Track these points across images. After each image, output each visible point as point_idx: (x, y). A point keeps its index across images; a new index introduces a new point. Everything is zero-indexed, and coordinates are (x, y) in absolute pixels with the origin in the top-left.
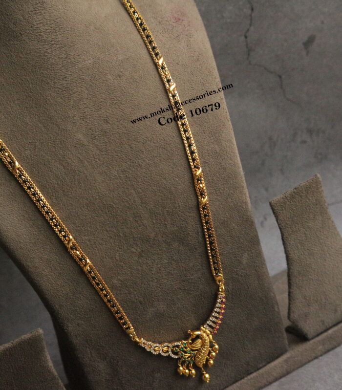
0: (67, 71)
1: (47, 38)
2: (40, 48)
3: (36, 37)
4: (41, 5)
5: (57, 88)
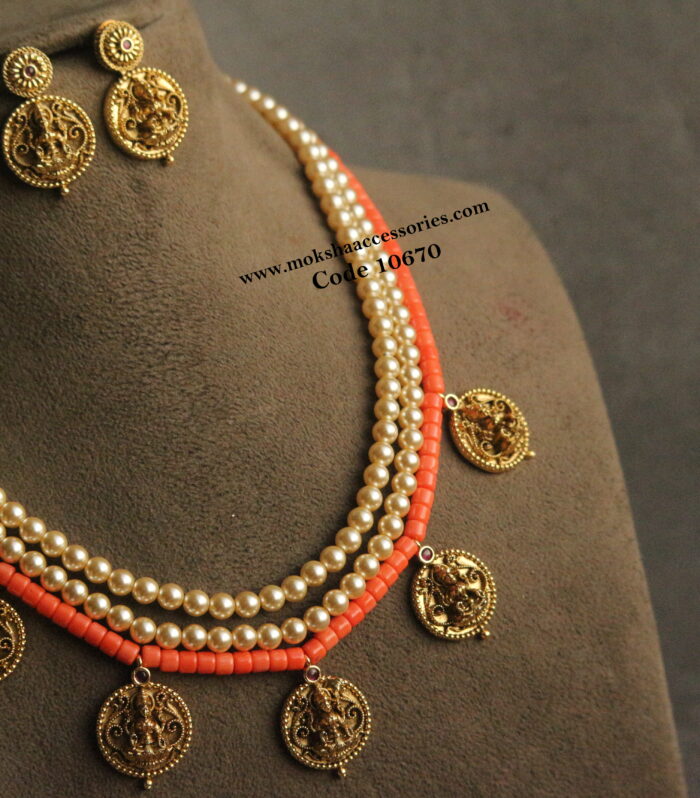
0: (202, 432)
1: (153, 334)
2: (130, 362)
4: (143, 240)
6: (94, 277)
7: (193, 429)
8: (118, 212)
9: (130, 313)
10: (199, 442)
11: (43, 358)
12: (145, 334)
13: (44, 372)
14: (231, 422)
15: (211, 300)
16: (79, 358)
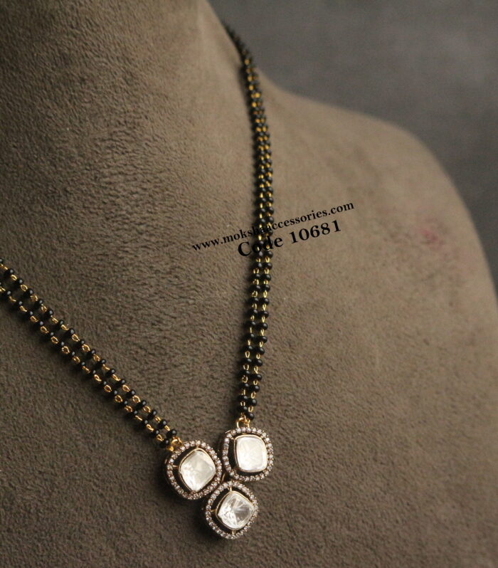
0: (164, 306)
1: (131, 214)
2: (107, 236)
3: (102, 206)
4: (130, 128)
5: (134, 344)
6: (82, 156)
7: (157, 303)
8: (111, 100)
9: (111, 192)
10: (162, 316)
11: (28, 223)
12: (124, 213)
13: (28, 236)
14: (191, 302)
15: (184, 190)
16: (61, 227)
